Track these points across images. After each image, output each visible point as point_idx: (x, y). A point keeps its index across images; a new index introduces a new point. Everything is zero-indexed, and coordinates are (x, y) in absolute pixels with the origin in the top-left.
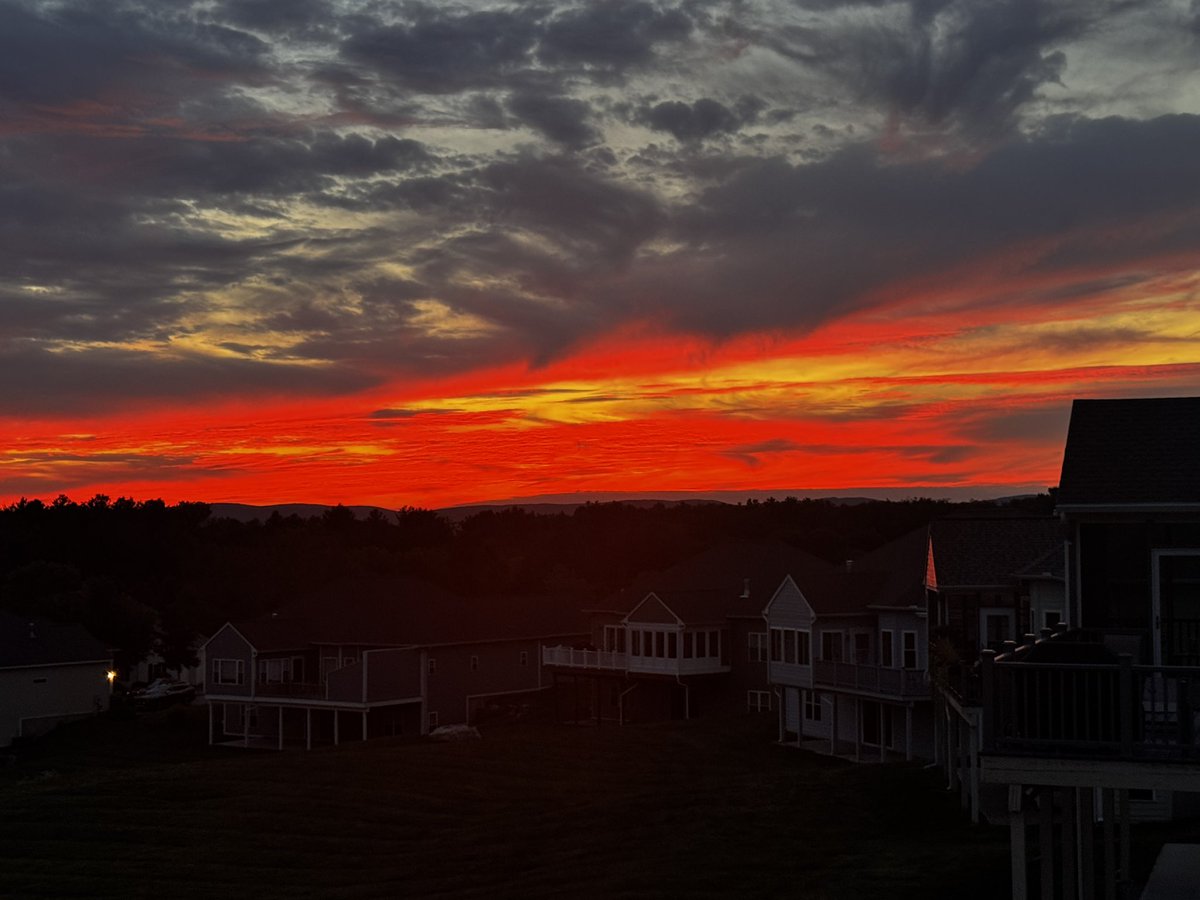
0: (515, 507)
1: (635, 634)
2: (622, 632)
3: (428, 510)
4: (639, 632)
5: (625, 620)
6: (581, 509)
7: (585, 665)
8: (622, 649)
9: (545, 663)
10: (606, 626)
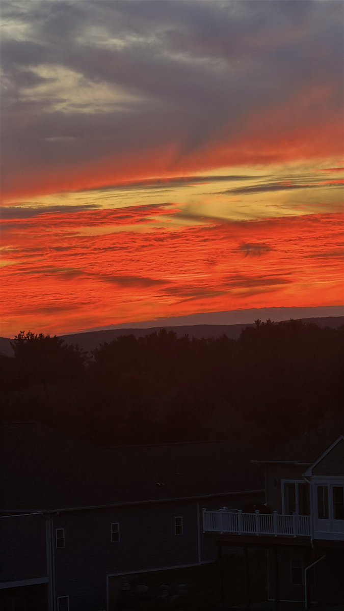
0: (163, 330)
1: (321, 490)
2: (304, 488)
3: (52, 336)
4: (326, 488)
5: (309, 473)
6: (248, 331)
7: (258, 532)
8: (305, 511)
9: (205, 529)
10: (283, 481)
